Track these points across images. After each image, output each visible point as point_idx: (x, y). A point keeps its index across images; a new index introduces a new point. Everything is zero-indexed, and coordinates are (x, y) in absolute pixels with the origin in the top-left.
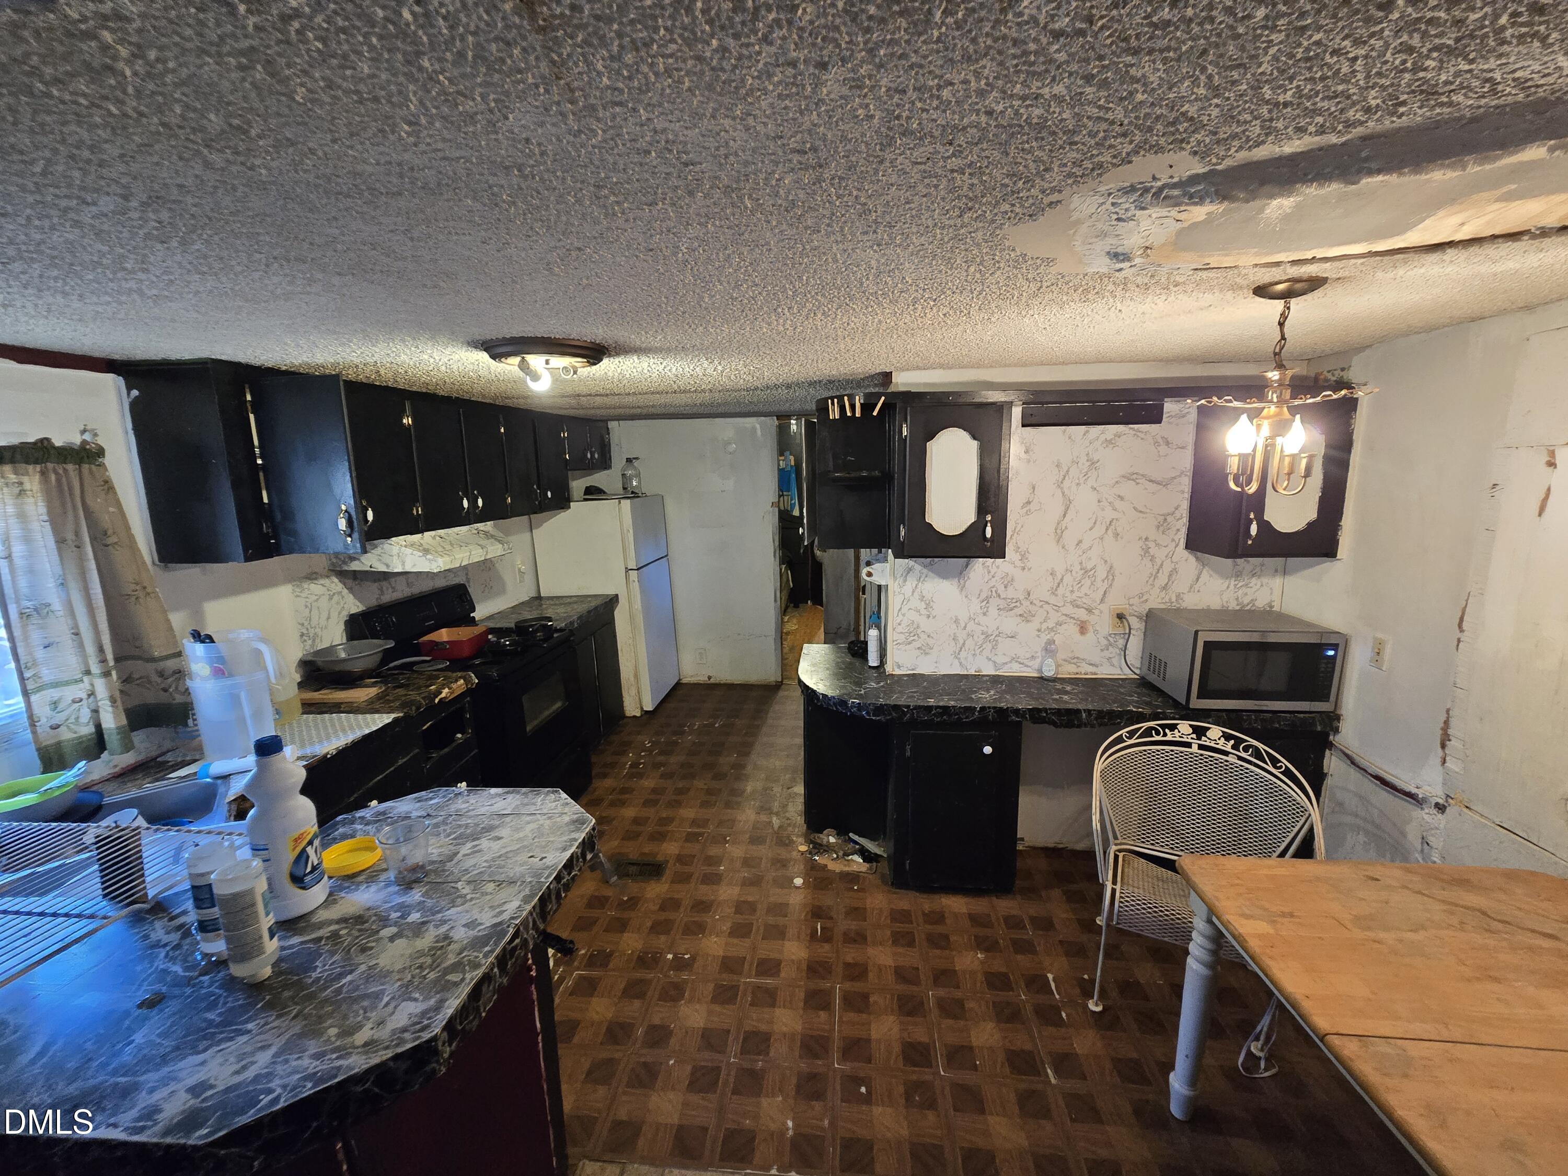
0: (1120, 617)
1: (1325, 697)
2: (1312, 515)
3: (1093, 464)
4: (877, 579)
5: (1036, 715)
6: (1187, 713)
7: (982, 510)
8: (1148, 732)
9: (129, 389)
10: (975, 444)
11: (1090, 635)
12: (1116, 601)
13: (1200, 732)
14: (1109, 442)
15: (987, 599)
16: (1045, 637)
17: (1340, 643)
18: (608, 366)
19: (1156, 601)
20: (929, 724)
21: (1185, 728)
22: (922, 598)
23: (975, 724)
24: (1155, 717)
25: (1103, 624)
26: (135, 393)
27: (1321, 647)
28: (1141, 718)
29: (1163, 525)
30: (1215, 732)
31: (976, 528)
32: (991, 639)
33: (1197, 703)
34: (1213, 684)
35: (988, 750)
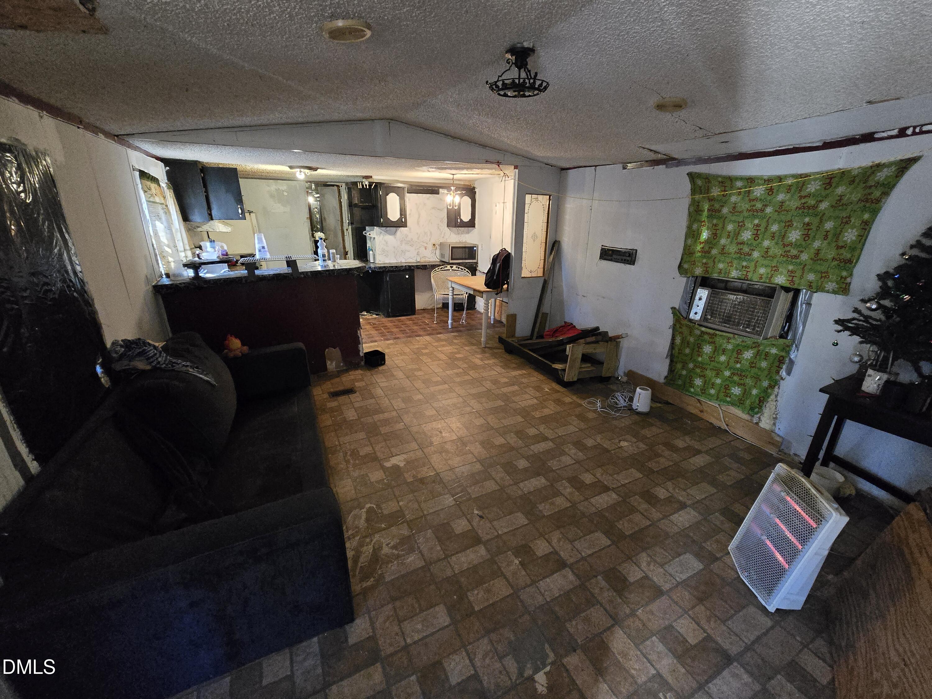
0: (434, 245)
1: (475, 259)
2: (470, 218)
3: (425, 204)
4: (372, 236)
5: (418, 267)
6: (449, 264)
7: (401, 215)
8: (442, 268)
9: (165, 167)
10: (398, 198)
11: (427, 250)
12: (433, 242)
13: (452, 267)
14: (428, 199)
15: (402, 241)
16: (417, 251)
17: (476, 246)
18: (319, 171)
19: (442, 240)
20: (393, 271)
21: (449, 267)
22: (385, 241)
23: (403, 270)
24: (443, 265)
25: (430, 247)
26: (168, 168)
27: (473, 247)
28: (440, 265)
29: (442, 221)
30: (454, 267)
31: (400, 219)
32: (403, 252)
33: (451, 261)
34: (453, 257)
35: (407, 277)
